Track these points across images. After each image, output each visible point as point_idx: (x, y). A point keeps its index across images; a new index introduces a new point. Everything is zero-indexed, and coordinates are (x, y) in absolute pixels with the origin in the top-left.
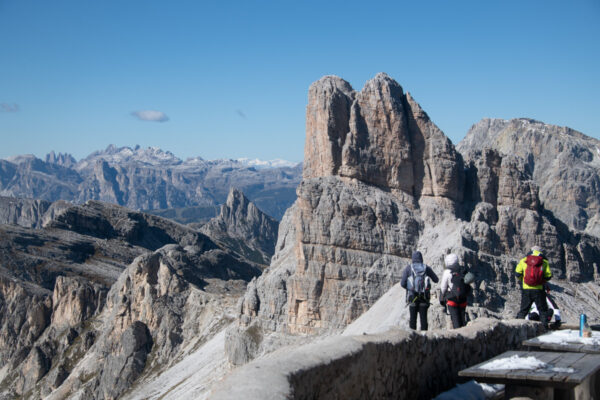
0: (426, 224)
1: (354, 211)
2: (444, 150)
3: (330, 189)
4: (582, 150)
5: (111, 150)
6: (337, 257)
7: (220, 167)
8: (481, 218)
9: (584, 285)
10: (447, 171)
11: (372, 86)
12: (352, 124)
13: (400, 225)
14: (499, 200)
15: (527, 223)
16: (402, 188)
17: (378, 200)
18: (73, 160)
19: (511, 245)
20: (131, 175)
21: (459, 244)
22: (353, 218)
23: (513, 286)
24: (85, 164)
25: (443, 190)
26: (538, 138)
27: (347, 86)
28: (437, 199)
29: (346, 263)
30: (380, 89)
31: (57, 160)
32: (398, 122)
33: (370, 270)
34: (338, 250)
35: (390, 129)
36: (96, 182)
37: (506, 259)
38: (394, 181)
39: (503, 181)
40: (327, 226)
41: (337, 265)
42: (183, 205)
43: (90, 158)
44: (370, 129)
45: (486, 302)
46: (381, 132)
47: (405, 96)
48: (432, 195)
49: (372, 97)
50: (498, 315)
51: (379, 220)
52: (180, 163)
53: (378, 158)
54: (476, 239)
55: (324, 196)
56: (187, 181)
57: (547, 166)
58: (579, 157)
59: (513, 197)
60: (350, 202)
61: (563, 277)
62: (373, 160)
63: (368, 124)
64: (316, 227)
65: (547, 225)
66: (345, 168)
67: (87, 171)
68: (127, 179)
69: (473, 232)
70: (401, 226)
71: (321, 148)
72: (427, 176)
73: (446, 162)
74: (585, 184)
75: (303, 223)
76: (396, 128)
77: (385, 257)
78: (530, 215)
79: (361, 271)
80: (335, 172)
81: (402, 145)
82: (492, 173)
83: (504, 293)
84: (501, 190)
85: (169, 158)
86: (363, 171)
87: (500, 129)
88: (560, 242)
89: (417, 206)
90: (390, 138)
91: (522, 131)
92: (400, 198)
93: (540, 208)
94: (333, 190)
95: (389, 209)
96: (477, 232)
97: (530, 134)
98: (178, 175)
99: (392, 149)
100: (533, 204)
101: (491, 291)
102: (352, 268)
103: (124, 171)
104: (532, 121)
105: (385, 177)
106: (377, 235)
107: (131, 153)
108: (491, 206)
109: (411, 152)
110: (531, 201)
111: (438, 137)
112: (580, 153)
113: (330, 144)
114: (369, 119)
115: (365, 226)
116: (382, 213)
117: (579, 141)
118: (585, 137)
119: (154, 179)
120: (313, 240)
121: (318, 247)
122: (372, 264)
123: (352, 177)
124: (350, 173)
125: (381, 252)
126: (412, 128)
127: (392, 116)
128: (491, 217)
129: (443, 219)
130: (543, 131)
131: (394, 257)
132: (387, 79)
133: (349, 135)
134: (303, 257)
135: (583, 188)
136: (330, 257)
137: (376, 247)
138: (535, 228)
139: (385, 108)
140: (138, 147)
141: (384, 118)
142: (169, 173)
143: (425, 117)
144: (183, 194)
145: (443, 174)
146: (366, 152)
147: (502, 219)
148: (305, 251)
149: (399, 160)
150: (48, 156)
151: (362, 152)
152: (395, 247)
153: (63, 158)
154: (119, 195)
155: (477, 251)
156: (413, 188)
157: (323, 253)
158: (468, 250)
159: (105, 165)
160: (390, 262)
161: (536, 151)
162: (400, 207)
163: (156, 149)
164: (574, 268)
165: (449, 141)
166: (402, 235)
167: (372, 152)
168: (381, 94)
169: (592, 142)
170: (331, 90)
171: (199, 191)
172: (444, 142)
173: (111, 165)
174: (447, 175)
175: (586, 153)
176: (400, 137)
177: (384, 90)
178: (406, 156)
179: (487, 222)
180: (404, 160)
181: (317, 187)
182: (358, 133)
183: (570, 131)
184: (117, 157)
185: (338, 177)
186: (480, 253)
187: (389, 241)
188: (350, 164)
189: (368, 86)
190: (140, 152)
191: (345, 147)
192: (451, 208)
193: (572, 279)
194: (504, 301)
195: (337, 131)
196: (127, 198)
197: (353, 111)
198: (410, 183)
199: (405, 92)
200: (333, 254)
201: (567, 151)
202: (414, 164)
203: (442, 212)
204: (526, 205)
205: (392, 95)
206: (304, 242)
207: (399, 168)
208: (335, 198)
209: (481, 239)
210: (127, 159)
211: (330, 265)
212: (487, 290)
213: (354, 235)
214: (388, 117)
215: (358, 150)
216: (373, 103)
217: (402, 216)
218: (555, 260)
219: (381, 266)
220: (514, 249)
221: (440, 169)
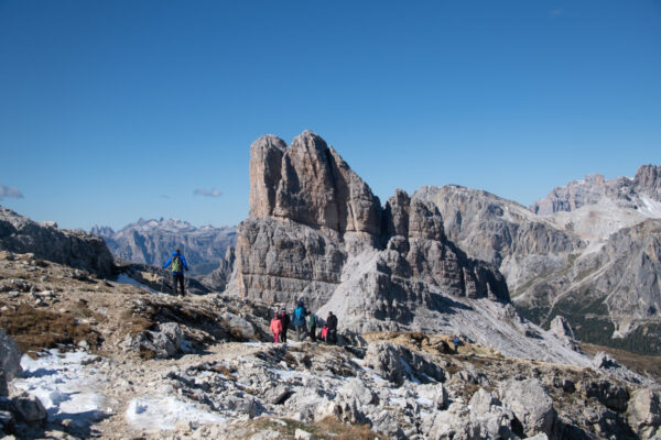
0: (349, 254)
1: (286, 245)
2: (362, 192)
3: (265, 227)
4: (496, 207)
5: (141, 222)
6: (273, 285)
7: (226, 232)
8: (393, 247)
9: (480, 300)
10: (366, 210)
11: (299, 141)
12: (284, 173)
13: (326, 256)
14: (410, 233)
15: (433, 252)
16: (329, 225)
17: (307, 236)
18: (112, 232)
19: (420, 270)
20: (156, 241)
21: (374, 269)
22: (286, 251)
23: (421, 303)
24: (121, 234)
25: (362, 226)
26: (463, 199)
27: (283, 143)
28: (359, 233)
29: (280, 289)
30: (307, 143)
31: (99, 232)
32: (323, 171)
33: (301, 295)
34: (273, 279)
35: (316, 176)
36: (129, 248)
37: (414, 280)
38: (321, 219)
39: (412, 217)
40: (263, 259)
41: (273, 291)
42: (196, 263)
43: (125, 229)
44: (300, 177)
45: (398, 316)
46: (308, 179)
47: (328, 150)
48: (354, 230)
49: (299, 149)
50: (408, 327)
51: (308, 252)
52: (195, 230)
53: (307, 200)
54: (389, 265)
55: (261, 233)
56: (200, 244)
57: (471, 220)
58: (493, 212)
59: (420, 230)
60: (283, 237)
61: (463, 295)
62: (303, 202)
63: (298, 172)
64: (254, 261)
65: (449, 252)
66: (278, 210)
67: (123, 239)
68: (153, 245)
69: (386, 259)
70: (328, 256)
71: (261, 195)
72: (350, 215)
73: (363, 202)
74: (499, 233)
75: (243, 257)
76: (321, 175)
77: (314, 283)
78: (434, 245)
79: (293, 295)
80: (271, 213)
81: (327, 189)
82: (403, 211)
83: (413, 309)
84: (410, 224)
85: (186, 226)
86: (294, 211)
87: (435, 193)
88: (460, 266)
89: (342, 240)
90: (317, 184)
91: (451, 194)
92: (328, 234)
93: (443, 239)
94: (269, 228)
95: (316, 242)
96: (389, 259)
97: (457, 196)
98: (193, 239)
99: (318, 193)
100: (437, 236)
101: (401, 307)
102: (286, 294)
103: (151, 238)
104: (458, 187)
105: (313, 216)
106: (307, 265)
107: (156, 224)
108: (403, 238)
109: (336, 194)
110: (435, 233)
111: (356, 182)
112: (494, 210)
113: (266, 190)
114: (298, 167)
115: (296, 257)
116: (310, 246)
117: (492, 201)
118: (497, 198)
119: (174, 244)
120: (251, 271)
121: (256, 277)
122: (302, 290)
123: (284, 217)
124: (282, 213)
125: (310, 279)
126: (335, 175)
127: (318, 165)
128: (403, 247)
129: (363, 250)
130: (466, 194)
131: (322, 283)
132: (312, 135)
133: (281, 181)
134: (243, 286)
135: (497, 236)
136: (266, 284)
137: (306, 275)
138: (439, 255)
139: (311, 159)
140: (162, 219)
141: (311, 167)
142: (186, 238)
143: (346, 167)
144: (198, 254)
145: (362, 213)
146: (298, 195)
147: (413, 249)
148: (245, 281)
149: (325, 202)
150: (93, 229)
151: (292, 196)
152: (322, 274)
153: (105, 230)
154: (147, 256)
155: (390, 275)
156: (339, 225)
157: (260, 282)
158: (382, 274)
159: (136, 233)
160: (318, 287)
161: (462, 209)
162: (327, 241)
163: (176, 220)
164: (471, 287)
165: (366, 185)
166: (328, 264)
167: (302, 195)
168: (307, 147)
169: (502, 202)
170: (267, 146)
171: (210, 252)
172: (362, 186)
173: (140, 234)
174: (365, 213)
175: (498, 210)
176: (325, 183)
177: (310, 144)
178: (330, 198)
179: (398, 250)
180: (329, 202)
181: (254, 226)
182: (289, 179)
183: (486, 194)
184: (145, 228)
185: (273, 217)
186: (393, 277)
187: (317, 270)
188: (282, 205)
189: (296, 141)
190: (164, 223)
191: (278, 192)
192: (369, 241)
193: (470, 296)
194: (414, 315)
195: (271, 180)
196: (154, 258)
197: (284, 162)
198: (335, 220)
199: (329, 146)
200: (269, 282)
201: (484, 209)
202: (338, 206)
203: (362, 244)
204: (431, 237)
205: (317, 148)
206: (244, 273)
207: (326, 208)
208: (269, 235)
209: (393, 265)
210: (154, 229)
211: (266, 292)
212: (398, 306)
213: (287, 266)
214: (314, 166)
215: (289, 195)
216: (301, 154)
217: (329, 248)
218: (456, 281)
219: (310, 291)
220: (423, 273)
221: (359, 209)
